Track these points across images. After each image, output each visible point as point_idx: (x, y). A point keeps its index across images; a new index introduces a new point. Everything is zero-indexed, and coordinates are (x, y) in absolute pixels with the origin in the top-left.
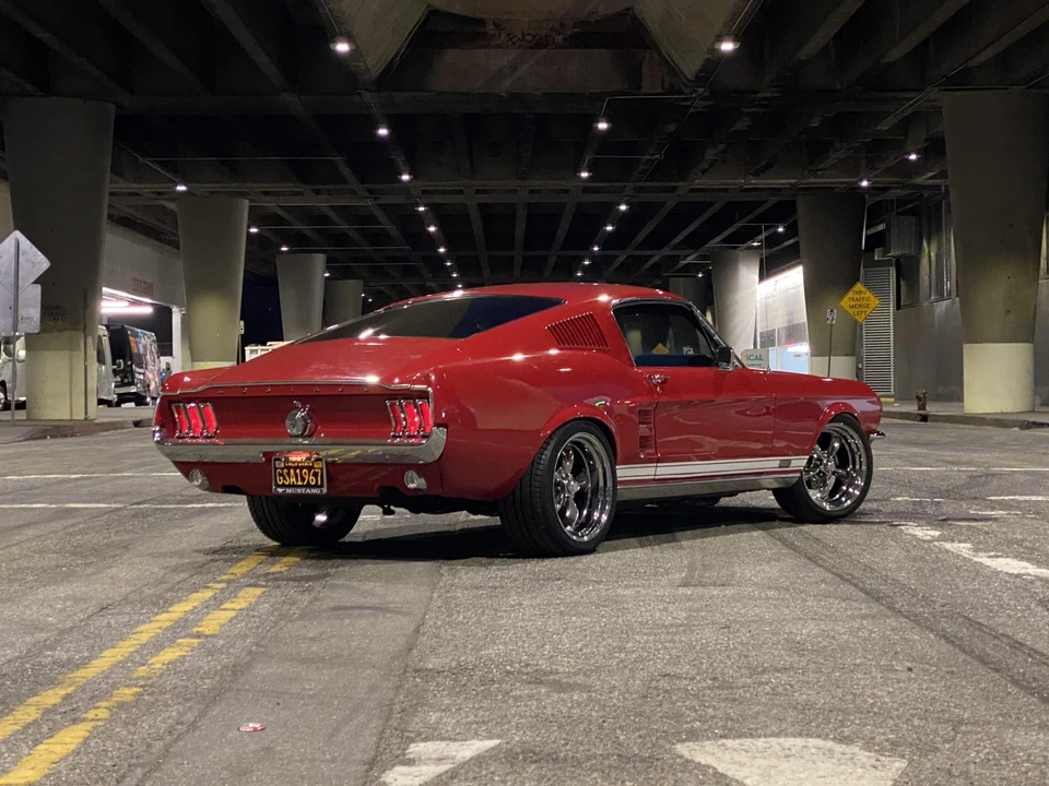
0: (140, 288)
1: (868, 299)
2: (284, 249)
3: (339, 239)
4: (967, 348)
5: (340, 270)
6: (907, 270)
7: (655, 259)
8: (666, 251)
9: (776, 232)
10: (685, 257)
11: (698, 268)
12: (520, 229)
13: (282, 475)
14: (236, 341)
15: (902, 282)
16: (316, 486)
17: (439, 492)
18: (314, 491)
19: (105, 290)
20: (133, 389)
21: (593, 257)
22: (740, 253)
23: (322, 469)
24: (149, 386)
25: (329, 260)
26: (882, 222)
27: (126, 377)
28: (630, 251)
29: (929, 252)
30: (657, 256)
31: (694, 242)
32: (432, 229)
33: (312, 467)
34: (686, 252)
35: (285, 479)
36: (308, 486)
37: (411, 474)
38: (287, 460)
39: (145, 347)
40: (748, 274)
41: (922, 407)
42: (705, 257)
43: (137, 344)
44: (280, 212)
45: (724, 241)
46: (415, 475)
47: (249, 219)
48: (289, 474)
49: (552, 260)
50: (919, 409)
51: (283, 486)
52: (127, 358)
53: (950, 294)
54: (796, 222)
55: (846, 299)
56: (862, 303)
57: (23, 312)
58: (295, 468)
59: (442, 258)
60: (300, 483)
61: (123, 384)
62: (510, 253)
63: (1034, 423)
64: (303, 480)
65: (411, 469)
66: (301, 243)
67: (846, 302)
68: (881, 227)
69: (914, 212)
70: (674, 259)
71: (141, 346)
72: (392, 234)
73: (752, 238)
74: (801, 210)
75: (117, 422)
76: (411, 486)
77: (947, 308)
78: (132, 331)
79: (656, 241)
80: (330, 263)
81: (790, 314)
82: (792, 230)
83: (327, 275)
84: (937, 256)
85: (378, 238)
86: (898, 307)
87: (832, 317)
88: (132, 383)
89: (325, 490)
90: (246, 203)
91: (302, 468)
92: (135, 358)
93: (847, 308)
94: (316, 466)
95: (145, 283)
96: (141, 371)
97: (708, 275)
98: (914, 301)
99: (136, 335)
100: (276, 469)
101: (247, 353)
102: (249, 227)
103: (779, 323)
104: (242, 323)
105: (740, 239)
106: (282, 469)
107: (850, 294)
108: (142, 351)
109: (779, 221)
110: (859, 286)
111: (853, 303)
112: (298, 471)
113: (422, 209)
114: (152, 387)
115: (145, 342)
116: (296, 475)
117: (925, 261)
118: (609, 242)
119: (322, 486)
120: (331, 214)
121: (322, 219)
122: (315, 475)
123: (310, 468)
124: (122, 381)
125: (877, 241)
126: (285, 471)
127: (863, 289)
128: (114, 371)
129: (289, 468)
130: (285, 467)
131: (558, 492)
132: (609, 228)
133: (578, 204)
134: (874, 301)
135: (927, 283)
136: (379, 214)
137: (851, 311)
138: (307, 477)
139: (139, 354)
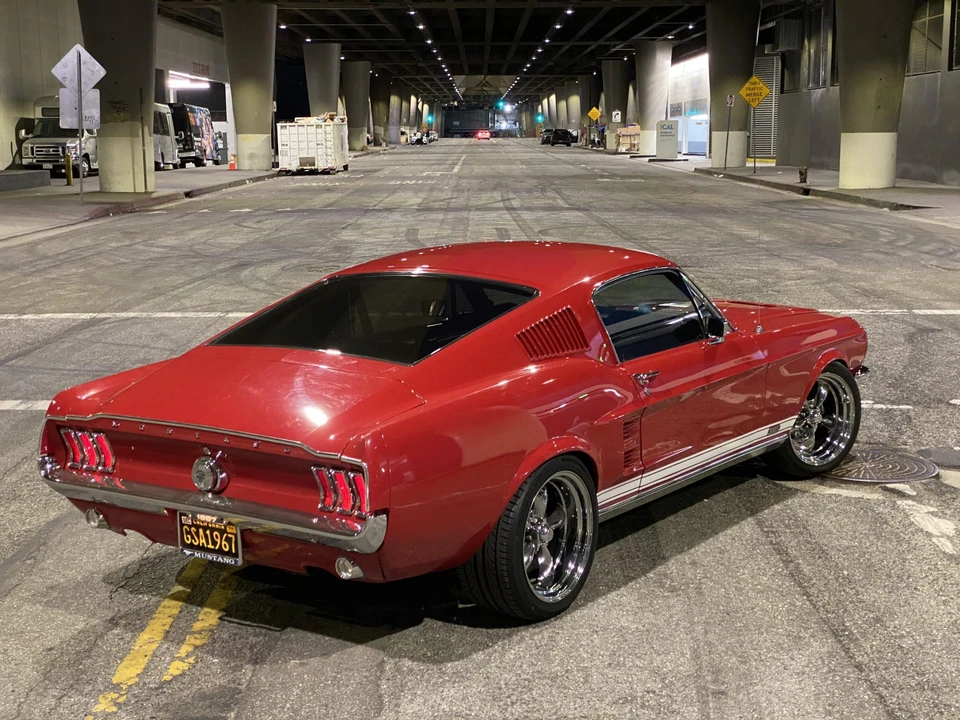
0: (199, 70)
1: (760, 89)
2: (309, 40)
3: (350, 33)
4: (844, 136)
5: (352, 54)
6: (790, 63)
7: (593, 47)
8: (601, 42)
9: (688, 29)
10: (615, 46)
11: (624, 53)
12: (489, 27)
13: (189, 533)
14: (270, 118)
15: (786, 72)
16: (229, 554)
17: (378, 578)
18: (227, 560)
19: (170, 72)
20: (193, 154)
21: (544, 46)
22: (658, 44)
23: (236, 535)
24: (205, 151)
25: (343, 48)
26: (771, 21)
27: (187, 144)
28: (572, 43)
29: (809, 49)
30: (594, 45)
31: (623, 36)
32: (421, 27)
33: (225, 531)
34: (617, 43)
35: (193, 538)
36: (220, 552)
37: (342, 561)
38: (194, 518)
39: (201, 120)
40: (663, 60)
41: (804, 180)
42: (630, 46)
43: (195, 118)
44: (304, 15)
45: (645, 35)
46: (347, 563)
47: (278, 18)
48: (197, 533)
49: (514, 49)
50: (801, 182)
51: (191, 546)
52: (188, 129)
53: (825, 82)
54: (704, 21)
55: (744, 88)
56: (756, 91)
57: (85, 113)
58: (205, 529)
59: (430, 48)
60: (210, 546)
61: (185, 150)
62: (482, 44)
63: (902, 205)
64: (214, 543)
65: (343, 556)
66: (321, 36)
67: (743, 92)
68: (771, 25)
69: (799, 15)
70: (608, 48)
71: (197, 120)
72: (391, 30)
73: (668, 32)
74: (709, 12)
75: (172, 195)
76: (345, 575)
77: (822, 95)
78: (190, 108)
79: (594, 34)
80: (344, 50)
81: (695, 91)
82: (701, 26)
83: (343, 58)
84: (817, 52)
85: (381, 33)
86: (782, 92)
87: (731, 101)
88: (192, 150)
89: (240, 561)
90: (275, 7)
91: (213, 530)
92: (194, 129)
93: (744, 96)
94: (228, 530)
95: (203, 66)
96: (199, 139)
97: (632, 59)
98: (796, 87)
99: (193, 111)
100: (182, 525)
101: (279, 128)
102: (278, 24)
103: (685, 98)
104: (275, 103)
105: (660, 32)
106: (190, 526)
107: (747, 85)
108: (198, 124)
109: (690, 21)
110: (754, 79)
111: (748, 92)
112: (208, 532)
113: (412, 13)
114: (208, 152)
115: (200, 115)
116: (206, 536)
117: (805, 56)
118: (557, 36)
119: (236, 555)
120: (342, 15)
121: (336, 19)
122: (228, 540)
123: (222, 532)
124: (184, 147)
125: (769, 37)
126: (193, 529)
127: (757, 80)
128: (177, 140)
129: (198, 527)
130: (193, 525)
131: (528, 541)
132: (558, 27)
133: (535, 9)
134: (766, 91)
135: (806, 74)
136: (379, 16)
137: (747, 98)
138: (218, 541)
139: (196, 126)
